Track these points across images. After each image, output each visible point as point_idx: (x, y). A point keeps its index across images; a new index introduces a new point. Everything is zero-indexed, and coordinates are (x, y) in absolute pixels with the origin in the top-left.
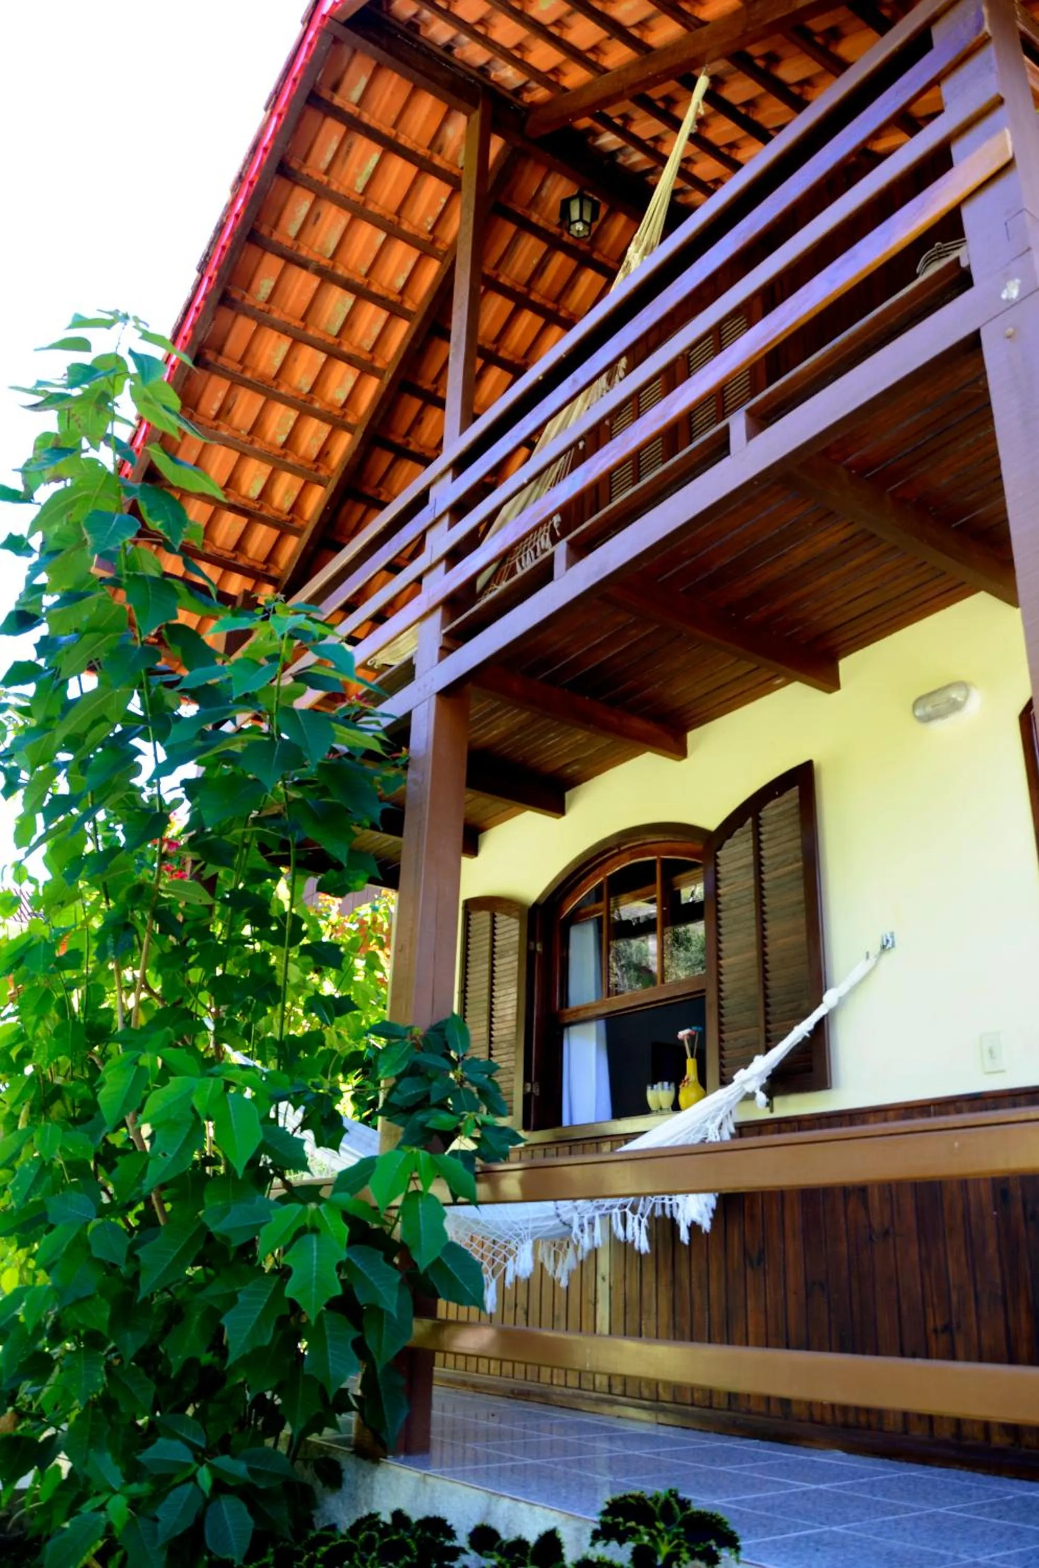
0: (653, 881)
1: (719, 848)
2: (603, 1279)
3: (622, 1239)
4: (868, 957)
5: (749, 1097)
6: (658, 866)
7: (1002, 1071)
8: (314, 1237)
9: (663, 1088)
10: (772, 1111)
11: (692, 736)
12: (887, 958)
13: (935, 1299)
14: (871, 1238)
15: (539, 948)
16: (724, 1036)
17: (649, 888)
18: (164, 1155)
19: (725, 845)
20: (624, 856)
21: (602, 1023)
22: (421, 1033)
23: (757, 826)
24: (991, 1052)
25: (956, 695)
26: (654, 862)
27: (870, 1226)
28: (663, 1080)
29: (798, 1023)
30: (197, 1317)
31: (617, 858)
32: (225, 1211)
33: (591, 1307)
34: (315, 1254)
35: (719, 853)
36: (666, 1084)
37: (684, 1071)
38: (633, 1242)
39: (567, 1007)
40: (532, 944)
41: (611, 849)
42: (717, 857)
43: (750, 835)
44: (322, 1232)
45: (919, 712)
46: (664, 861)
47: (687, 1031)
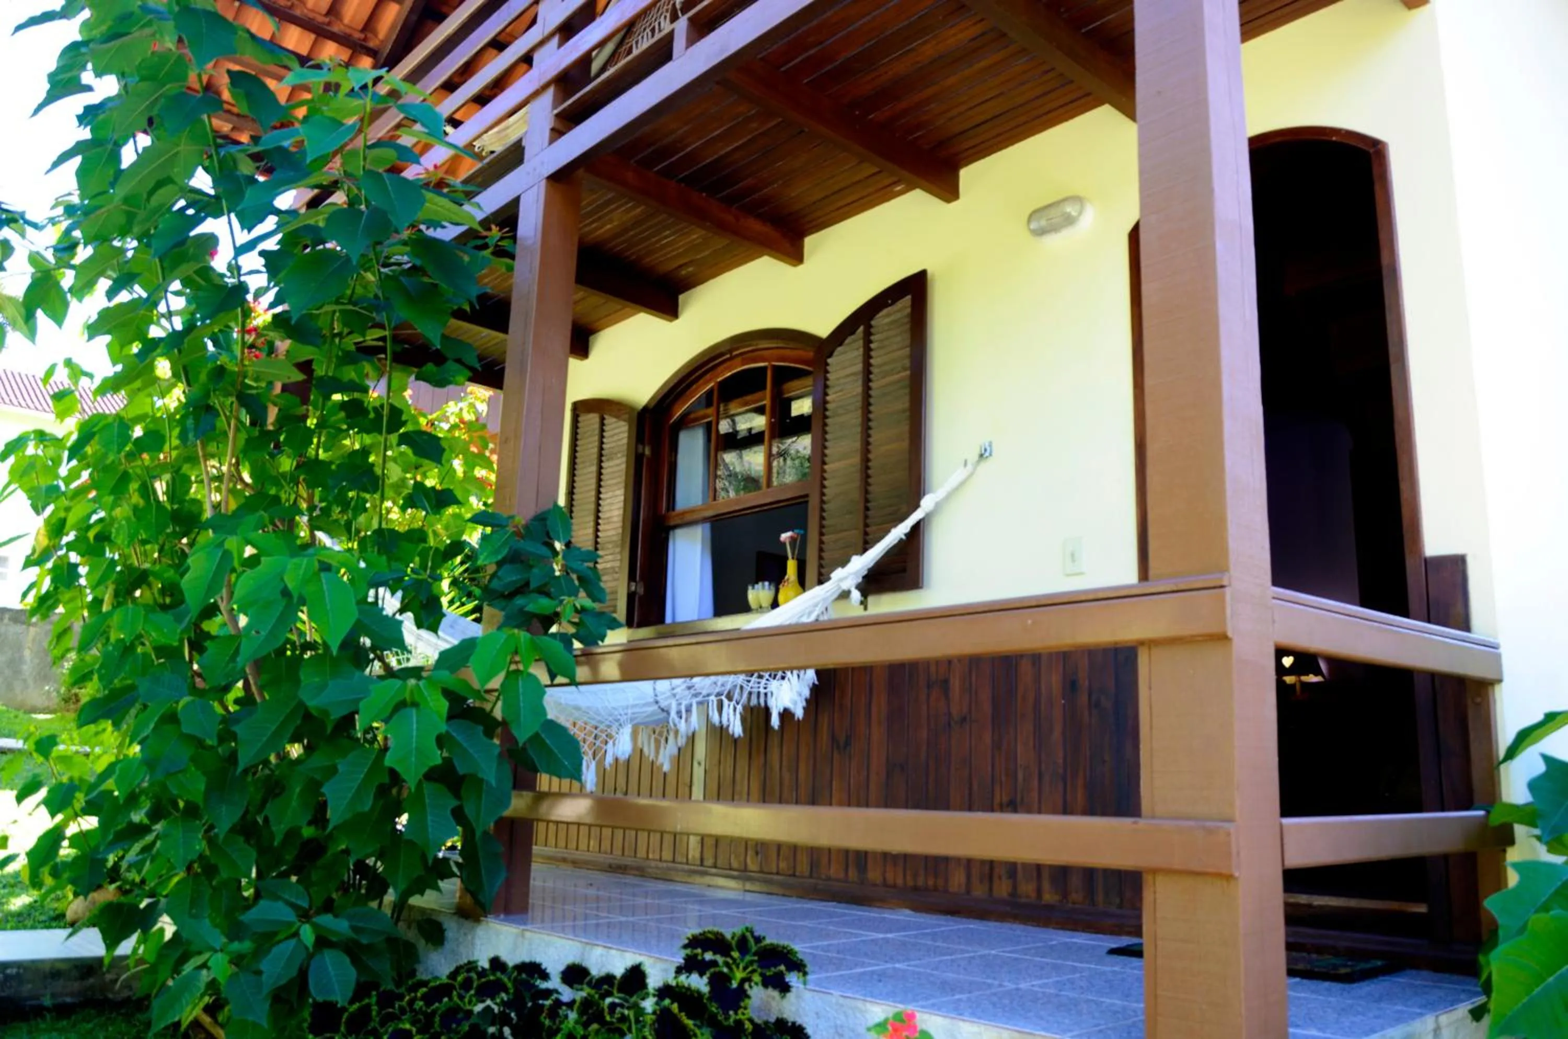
0: (764, 388)
1: (830, 355)
2: (699, 764)
3: (717, 723)
4: (966, 464)
5: (845, 595)
6: (769, 374)
7: (1081, 574)
8: (414, 711)
9: (763, 587)
10: (866, 609)
11: (809, 241)
12: (984, 465)
13: (1003, 778)
14: (949, 724)
15: (647, 451)
16: (824, 538)
17: (759, 395)
18: (258, 632)
19: (836, 353)
20: (735, 361)
21: (708, 526)
22: (523, 522)
23: (868, 334)
24: (1073, 555)
25: (1070, 209)
26: (765, 368)
27: (950, 714)
28: (763, 580)
29: (895, 526)
30: (298, 790)
31: (728, 364)
32: (322, 688)
33: (687, 789)
34: (415, 726)
35: (829, 361)
36: (767, 583)
37: (784, 572)
38: (728, 726)
39: (673, 509)
40: (640, 447)
41: (723, 354)
42: (827, 364)
43: (861, 342)
44: (422, 706)
45: (1033, 226)
46: (774, 367)
47: (789, 534)
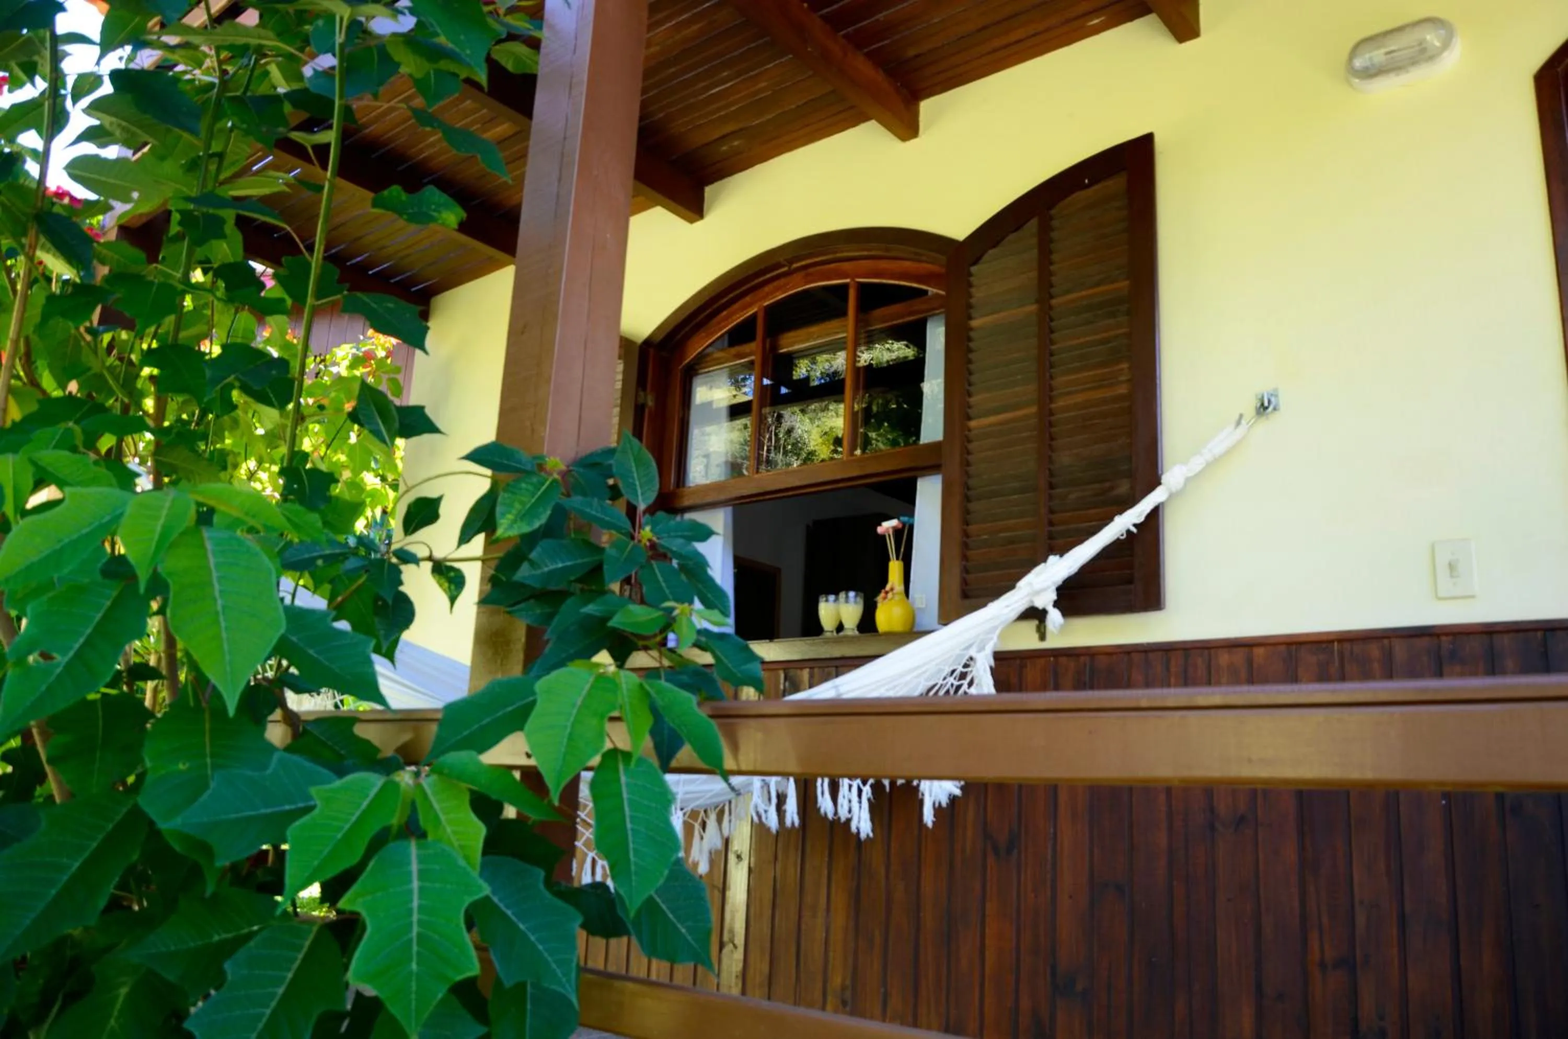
0: (843, 313)
1: (975, 262)
2: (739, 857)
3: (830, 816)
4: (1238, 423)
5: (1034, 614)
6: (852, 294)
7: (1473, 597)
8: (413, 847)
9: (847, 600)
10: (1042, 637)
11: (927, 107)
12: (1265, 426)
13: (1325, 920)
14: (1212, 828)
15: (650, 402)
16: (972, 528)
17: (834, 324)
19: (986, 257)
20: (798, 277)
23: (1045, 231)
24: (1452, 567)
25: (1432, 38)
26: (845, 287)
27: (1212, 810)
28: (847, 590)
29: (1121, 512)
31: (782, 281)
33: (717, 894)
34: (415, 884)
35: (974, 269)
36: (852, 594)
39: (684, 485)
40: (642, 393)
41: (778, 266)
42: (970, 275)
43: (1034, 241)
44: (430, 838)
45: (1358, 63)
46: (862, 286)
47: (894, 523)
